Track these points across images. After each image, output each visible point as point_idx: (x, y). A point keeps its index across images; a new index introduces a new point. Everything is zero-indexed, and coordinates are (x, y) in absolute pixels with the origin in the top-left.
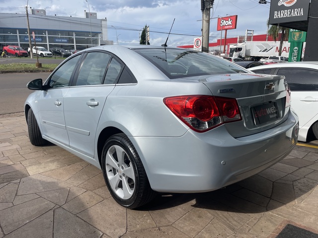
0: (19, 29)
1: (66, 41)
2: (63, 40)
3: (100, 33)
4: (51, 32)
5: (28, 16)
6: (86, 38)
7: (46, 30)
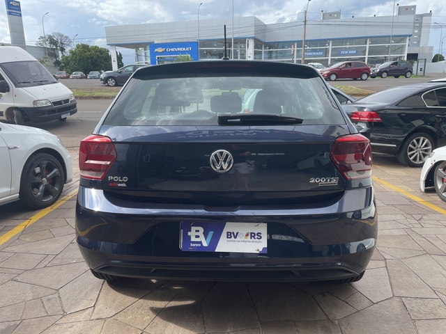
0: (297, 41)
1: (355, 52)
2: (351, 52)
3: (410, 36)
4: (337, 41)
5: (305, 24)
6: (387, 45)
7: (330, 40)
